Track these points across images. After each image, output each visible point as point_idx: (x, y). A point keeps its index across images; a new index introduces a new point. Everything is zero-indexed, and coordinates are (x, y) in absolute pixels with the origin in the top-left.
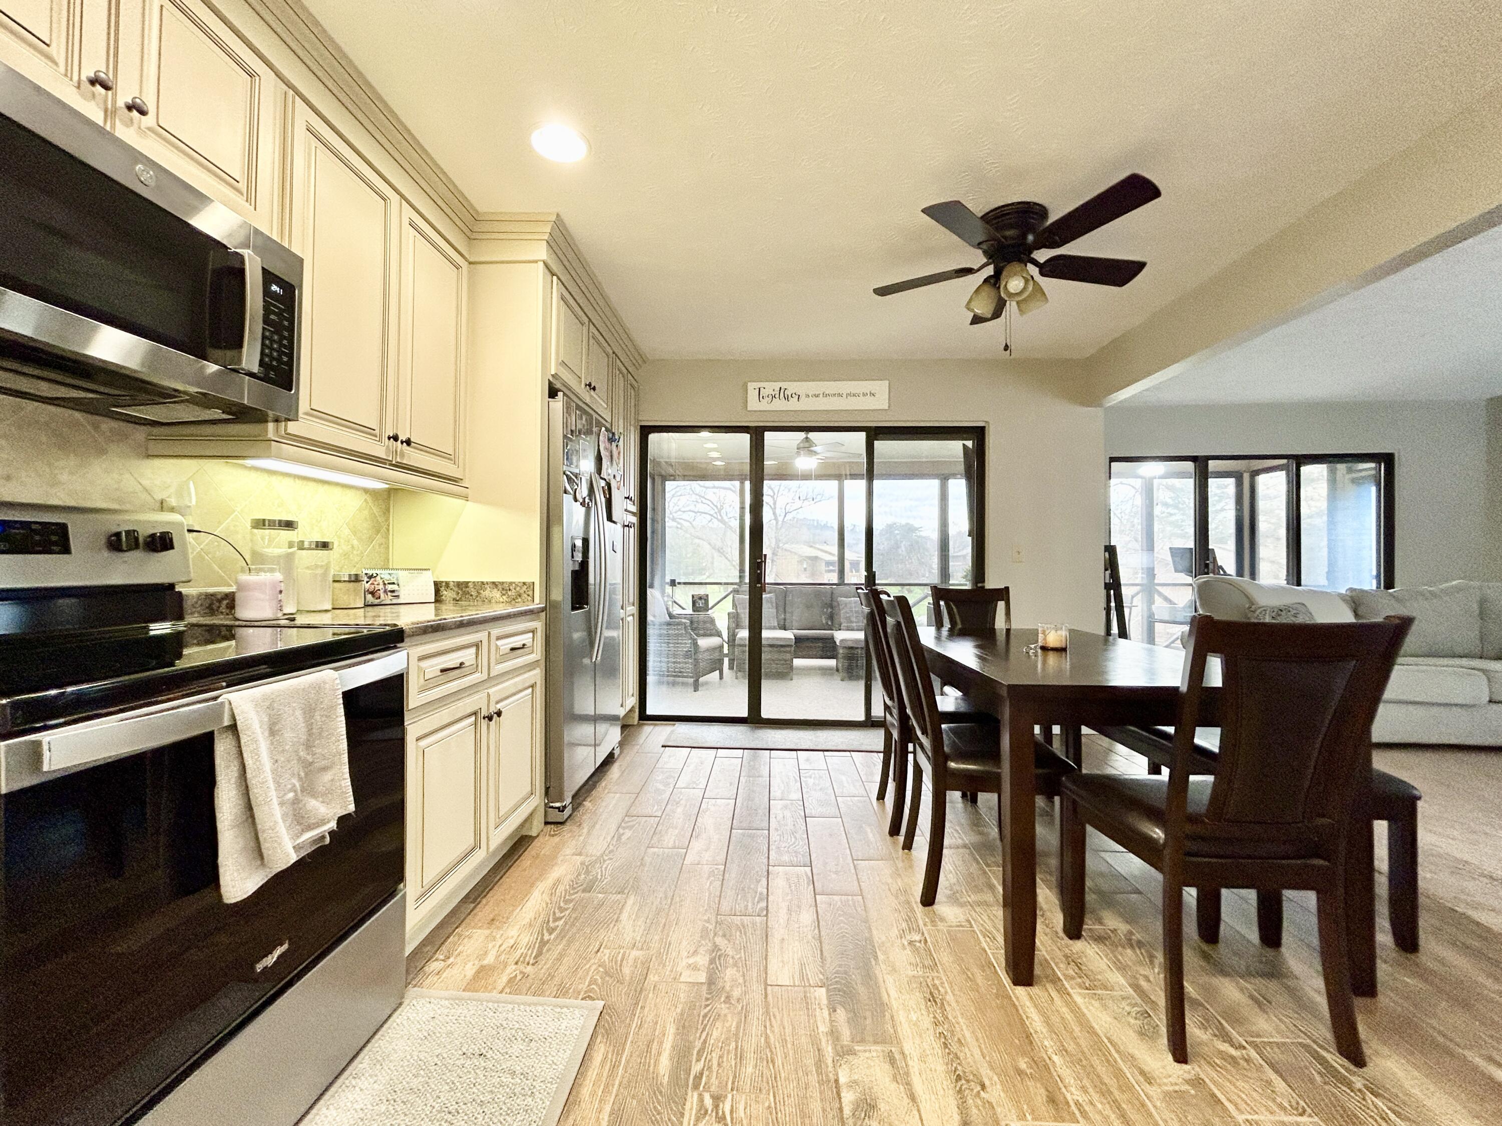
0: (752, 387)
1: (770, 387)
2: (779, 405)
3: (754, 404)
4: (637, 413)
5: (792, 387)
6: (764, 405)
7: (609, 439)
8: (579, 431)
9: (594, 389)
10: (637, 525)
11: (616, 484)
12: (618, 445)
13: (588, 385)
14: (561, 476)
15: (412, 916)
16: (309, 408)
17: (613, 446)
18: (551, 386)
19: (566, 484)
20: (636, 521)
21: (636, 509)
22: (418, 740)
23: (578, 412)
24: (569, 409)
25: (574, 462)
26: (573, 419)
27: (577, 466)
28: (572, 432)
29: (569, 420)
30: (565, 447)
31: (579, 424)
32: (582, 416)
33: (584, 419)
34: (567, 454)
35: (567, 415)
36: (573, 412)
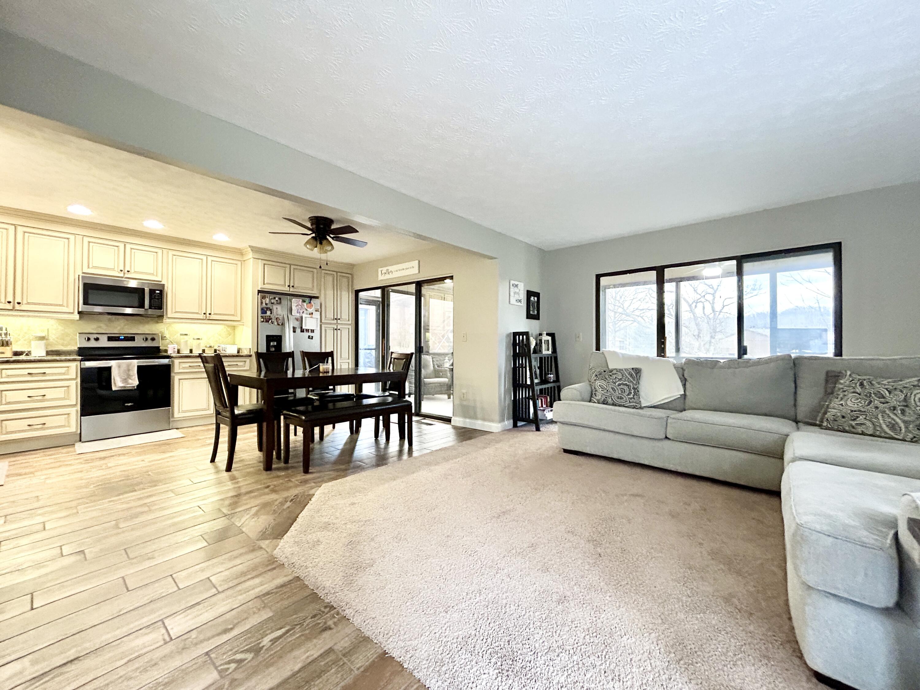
0: (380, 269)
1: (384, 270)
2: (387, 276)
3: (381, 277)
4: (352, 286)
5: (390, 268)
6: (383, 278)
7: (304, 301)
8: (272, 303)
9: (293, 286)
10: (352, 328)
11: (309, 316)
12: (310, 303)
13: (289, 286)
14: (260, 318)
15: (176, 415)
16: (174, 311)
17: (305, 304)
18: (259, 292)
19: (262, 320)
20: (350, 327)
21: (350, 322)
22: (180, 379)
23: (271, 297)
24: (263, 298)
25: (268, 313)
26: (267, 300)
27: (271, 313)
28: (266, 304)
29: (264, 301)
30: (262, 309)
31: (273, 301)
32: (275, 298)
33: (277, 299)
34: (264, 311)
35: (262, 300)
36: (268, 298)
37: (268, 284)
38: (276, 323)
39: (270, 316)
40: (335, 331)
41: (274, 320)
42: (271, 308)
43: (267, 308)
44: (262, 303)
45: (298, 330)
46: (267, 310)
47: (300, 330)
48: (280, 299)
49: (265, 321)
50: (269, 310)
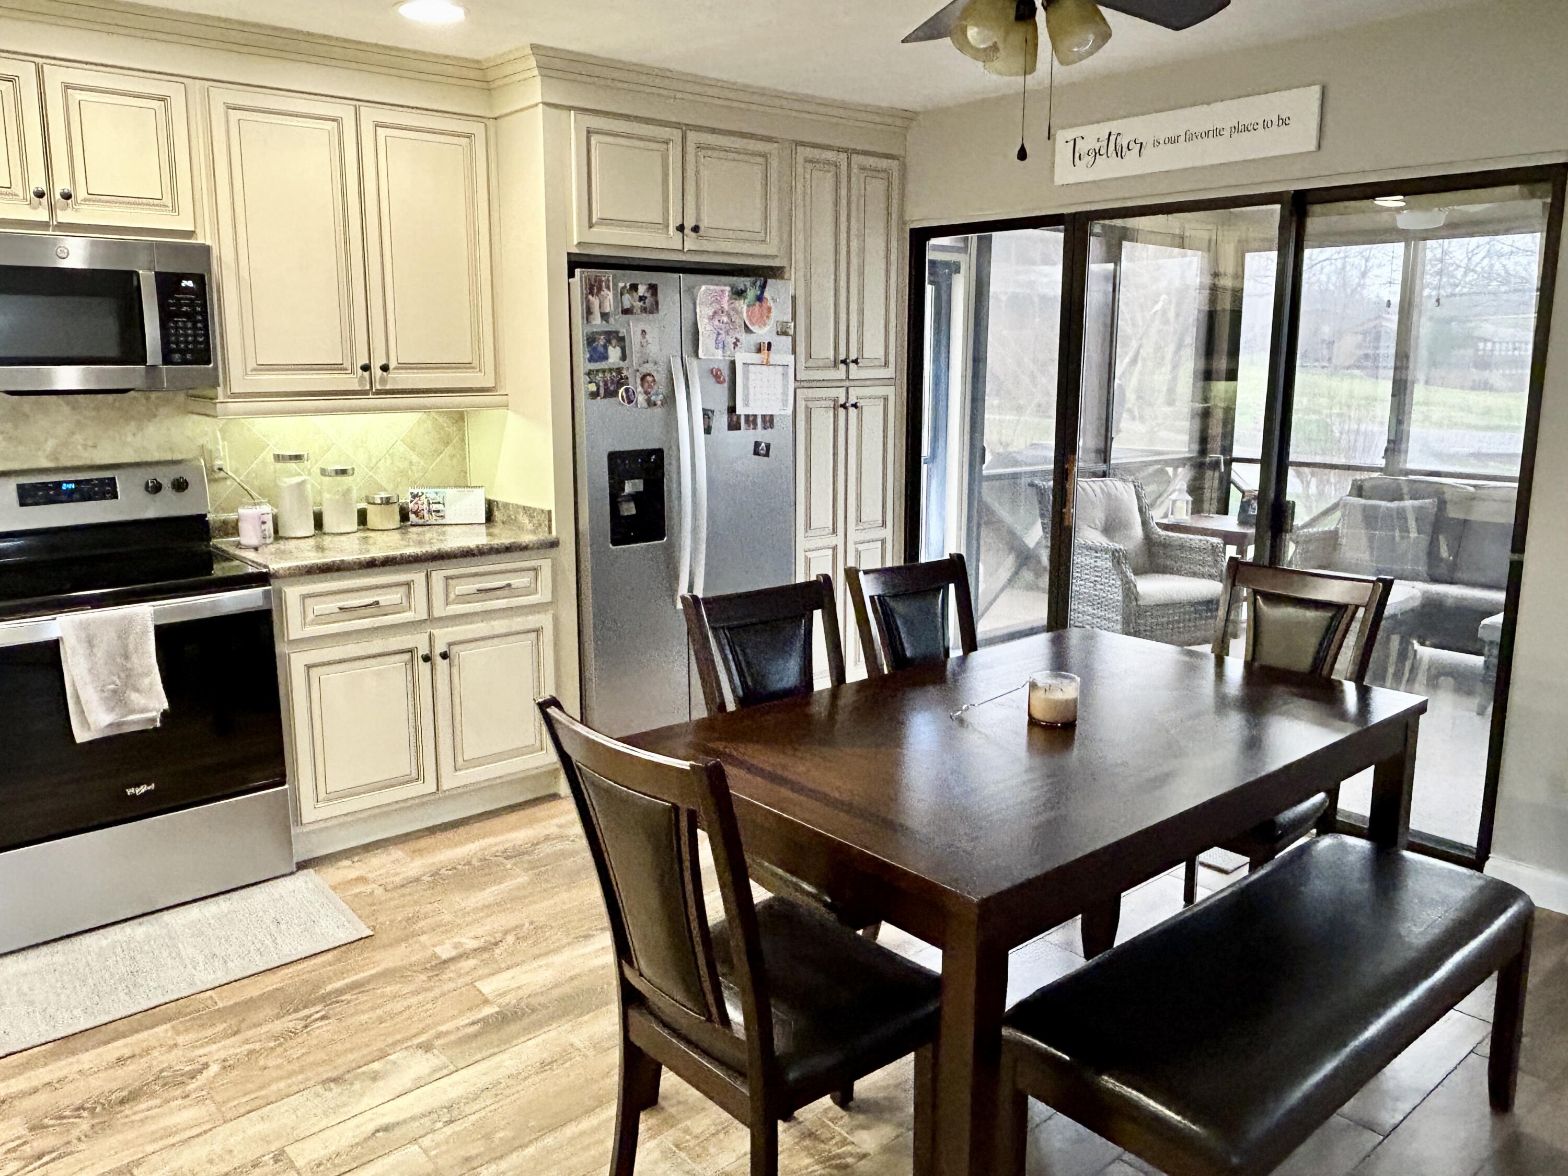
0: (1062, 138)
1: (1092, 135)
2: (1108, 168)
3: (1065, 172)
4: (901, 212)
5: (1129, 129)
6: (1083, 173)
7: (739, 294)
9: (696, 229)
10: (896, 395)
11: (756, 358)
12: (760, 298)
13: (681, 228)
14: (581, 378)
15: (310, 812)
16: (251, 364)
17: (742, 305)
18: (575, 263)
19: (593, 387)
20: (890, 391)
21: (889, 372)
22: (309, 667)
23: (621, 285)
24: (593, 288)
25: (614, 353)
26: (609, 296)
27: (624, 357)
28: (605, 316)
29: (595, 301)
30: (591, 340)
31: (627, 301)
32: (634, 287)
33: (642, 290)
34: (595, 348)
35: (590, 297)
36: (608, 288)
37: (604, 221)
38: (641, 398)
39: (619, 371)
40: (842, 411)
41: (635, 384)
42: (623, 332)
43: (608, 337)
45: (720, 421)
46: (609, 341)
47: (724, 419)
48: (653, 288)
49: (602, 391)
50: (614, 342)
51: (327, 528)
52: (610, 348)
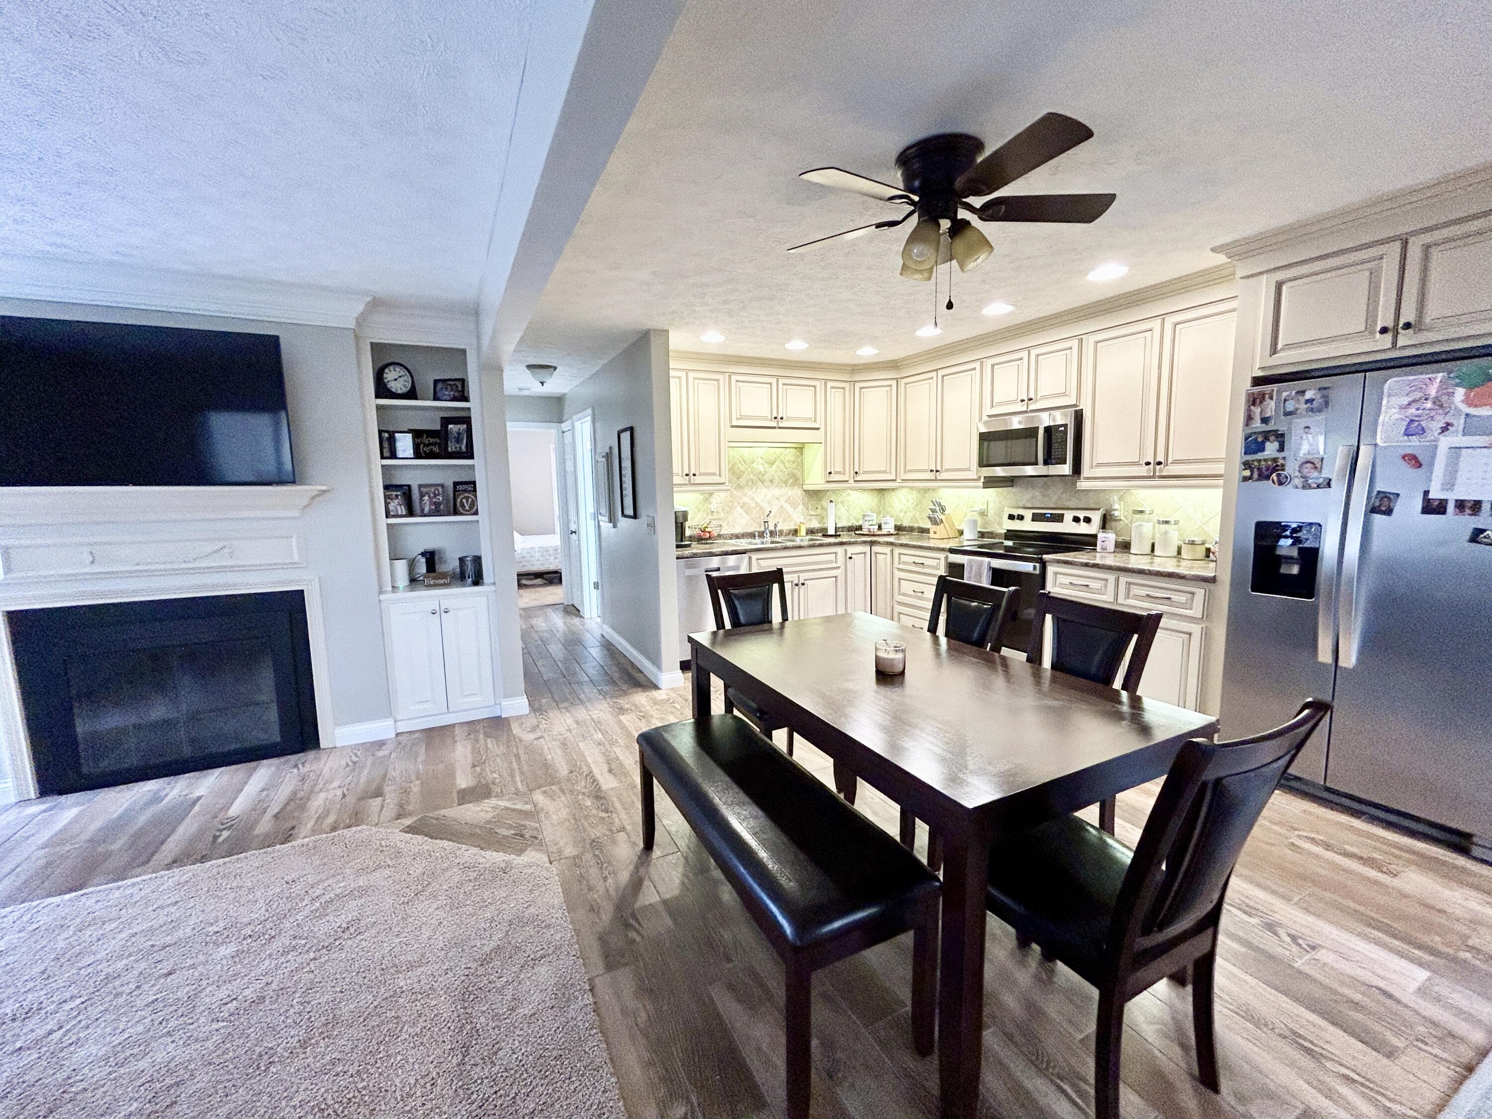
7: (1457, 378)
8: (1287, 414)
9: (1411, 325)
11: (1480, 440)
14: (1237, 467)
16: (1094, 464)
17: (1457, 389)
19: (1247, 473)
23: (1285, 394)
24: (1259, 399)
25: (1271, 449)
26: (1270, 407)
27: (1281, 449)
28: (1265, 420)
29: (1257, 410)
30: (1249, 438)
31: (1292, 405)
32: (1302, 393)
33: (1310, 393)
34: (1253, 445)
35: (1252, 407)
36: (1271, 398)
37: (1290, 347)
38: (1297, 481)
39: (1275, 460)
41: (1290, 471)
42: (1282, 429)
43: (1266, 435)
44: (1249, 418)
45: (1409, 504)
46: (1267, 439)
48: (1326, 390)
49: (1255, 476)
50: (1272, 438)
51: (1156, 553)
52: (1268, 444)
